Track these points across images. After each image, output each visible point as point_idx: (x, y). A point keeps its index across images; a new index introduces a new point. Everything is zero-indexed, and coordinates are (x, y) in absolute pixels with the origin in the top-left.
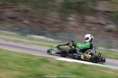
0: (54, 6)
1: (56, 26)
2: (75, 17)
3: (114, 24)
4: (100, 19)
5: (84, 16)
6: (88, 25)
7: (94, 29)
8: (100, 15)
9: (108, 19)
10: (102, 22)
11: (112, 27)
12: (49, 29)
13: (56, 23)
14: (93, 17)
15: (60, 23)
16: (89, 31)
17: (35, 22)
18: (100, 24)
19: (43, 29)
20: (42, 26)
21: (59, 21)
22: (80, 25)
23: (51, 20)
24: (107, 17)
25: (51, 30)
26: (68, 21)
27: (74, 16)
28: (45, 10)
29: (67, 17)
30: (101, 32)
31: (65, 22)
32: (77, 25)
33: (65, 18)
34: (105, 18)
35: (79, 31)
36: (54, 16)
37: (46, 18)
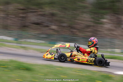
0: (85, 7)
1: (89, 30)
2: (109, 18)
5: (120, 17)
12: (81, 34)
13: (88, 26)
15: (93, 26)
17: (64, 27)
19: (74, 34)
20: (72, 31)
21: (92, 24)
22: (116, 27)
25: (83, 35)
26: (102, 23)
27: (108, 17)
29: (101, 19)
31: (99, 25)
33: (98, 20)
35: (115, 35)
36: (86, 18)
37: (77, 21)
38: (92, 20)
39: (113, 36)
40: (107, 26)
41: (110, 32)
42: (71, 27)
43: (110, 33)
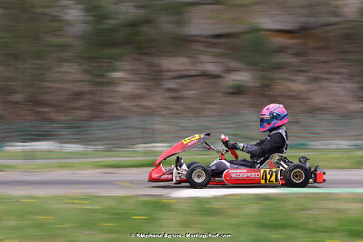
0: (64, 47)
1: (81, 103)
2: (129, 67)
3: (245, 70)
4: (201, 63)
5: (156, 60)
6: (172, 84)
7: (190, 93)
8: (202, 48)
9: (226, 56)
10: (211, 68)
11: (243, 77)
12: (62, 117)
13: (78, 95)
14: (182, 60)
15: (91, 93)
16: (179, 102)
17: (16, 103)
18: (205, 75)
19: (43, 119)
20: (38, 113)
21: (86, 87)
22: (147, 88)
23: (60, 89)
24: (222, 51)
25: (67, 118)
26: (112, 82)
27: (125, 64)
28: (40, 62)
29: (108, 71)
30: (215, 100)
31: (106, 88)
33: (102, 76)
34: (216, 56)
36: (69, 74)
37: (47, 84)
38: (87, 77)
39: (143, 111)
40: (126, 88)
41: (135, 104)
42: (34, 102)
43: (137, 106)
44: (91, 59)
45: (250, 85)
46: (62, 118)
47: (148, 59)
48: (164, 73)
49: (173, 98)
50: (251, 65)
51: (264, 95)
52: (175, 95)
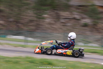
1: (32, 24)
6: (63, 21)
7: (69, 24)
9: (82, 13)
10: (77, 17)
11: (87, 21)
13: (31, 21)
14: (67, 13)
15: (36, 21)
16: (65, 27)
18: (74, 19)
19: (19, 28)
20: (18, 26)
21: (35, 19)
23: (26, 19)
24: (81, 11)
25: (27, 28)
26: (44, 18)
27: (48, 12)
29: (43, 14)
31: (41, 20)
32: (53, 22)
33: (40, 16)
35: (55, 28)
37: (22, 16)
44: (38, 9)
45: (90, 24)
46: (25, 28)
47: (56, 11)
48: (61, 17)
49: (63, 25)
50: (91, 17)
51: (94, 28)
52: (64, 24)
